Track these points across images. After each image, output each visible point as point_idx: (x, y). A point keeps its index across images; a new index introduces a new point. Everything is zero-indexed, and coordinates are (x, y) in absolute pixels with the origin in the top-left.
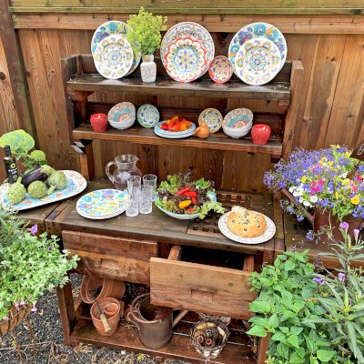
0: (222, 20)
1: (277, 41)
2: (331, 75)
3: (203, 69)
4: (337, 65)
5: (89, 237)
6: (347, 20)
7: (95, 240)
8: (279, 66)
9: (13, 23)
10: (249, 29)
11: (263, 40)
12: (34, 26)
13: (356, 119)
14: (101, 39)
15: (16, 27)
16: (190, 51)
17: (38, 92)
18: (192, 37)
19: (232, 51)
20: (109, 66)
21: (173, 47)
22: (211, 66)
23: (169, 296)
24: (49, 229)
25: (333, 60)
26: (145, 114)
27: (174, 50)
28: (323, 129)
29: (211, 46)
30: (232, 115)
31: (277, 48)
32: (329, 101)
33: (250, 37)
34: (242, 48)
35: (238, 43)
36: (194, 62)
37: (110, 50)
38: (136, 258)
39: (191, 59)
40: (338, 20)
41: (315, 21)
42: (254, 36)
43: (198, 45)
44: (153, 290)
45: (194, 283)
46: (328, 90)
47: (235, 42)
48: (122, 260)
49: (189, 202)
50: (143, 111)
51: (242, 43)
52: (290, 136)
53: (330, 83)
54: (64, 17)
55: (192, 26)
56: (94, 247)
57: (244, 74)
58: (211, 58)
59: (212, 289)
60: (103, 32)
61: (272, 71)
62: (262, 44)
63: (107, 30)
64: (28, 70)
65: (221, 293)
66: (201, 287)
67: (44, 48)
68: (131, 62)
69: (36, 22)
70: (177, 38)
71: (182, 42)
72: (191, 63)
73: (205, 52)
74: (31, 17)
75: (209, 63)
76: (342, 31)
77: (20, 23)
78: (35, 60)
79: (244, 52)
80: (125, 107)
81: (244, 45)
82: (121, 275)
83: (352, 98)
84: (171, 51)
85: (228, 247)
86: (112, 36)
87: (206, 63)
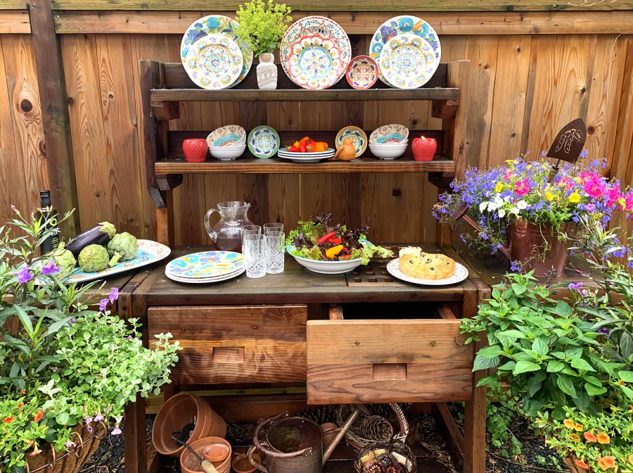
0: (353, 19)
1: (427, 37)
2: (486, 85)
3: (340, 73)
4: (491, 73)
5: (195, 313)
6: (498, 18)
7: (205, 315)
8: (433, 66)
9: (55, 26)
10: (393, 23)
11: (411, 36)
12: (88, 30)
13: (520, 139)
14: (195, 41)
15: (59, 31)
16: (319, 53)
17: (83, 127)
18: (321, 34)
19: (373, 49)
20: (207, 74)
21: (297, 47)
22: (348, 70)
23: (337, 384)
24: (124, 308)
25: (486, 67)
26: (256, 141)
27: (298, 51)
28: (483, 154)
29: (346, 46)
30: (377, 134)
31: (428, 45)
32: (487, 118)
33: (395, 35)
34: (387, 46)
35: (380, 41)
36: (327, 65)
37: (208, 54)
38: (274, 337)
39: (322, 62)
40: (490, 18)
41: (464, 19)
42: (399, 32)
43: (330, 44)
44: (311, 379)
45: (378, 351)
46: (485, 104)
47: (377, 40)
48: (249, 344)
49: (340, 248)
50: (254, 137)
51: (385, 41)
52: (461, 148)
53: (486, 94)
54: (136, 17)
55: (321, 21)
56: (202, 329)
57: (393, 77)
58: (348, 60)
59: (404, 356)
60: (199, 29)
61: (427, 71)
62: (410, 41)
63: (205, 27)
64: (71, 94)
65: (419, 361)
66: (388, 357)
67: (100, 62)
68: (240, 67)
69: (92, 25)
70: (301, 37)
71: (309, 41)
72: (322, 66)
73: (340, 53)
74: (86, 17)
75: (345, 66)
76: (495, 30)
77: (66, 25)
78: (83, 80)
79: (390, 50)
80: (229, 132)
81: (388, 43)
82: (247, 373)
83: (512, 113)
84: (295, 52)
85: (414, 294)
86: (210, 35)
87: (342, 65)
